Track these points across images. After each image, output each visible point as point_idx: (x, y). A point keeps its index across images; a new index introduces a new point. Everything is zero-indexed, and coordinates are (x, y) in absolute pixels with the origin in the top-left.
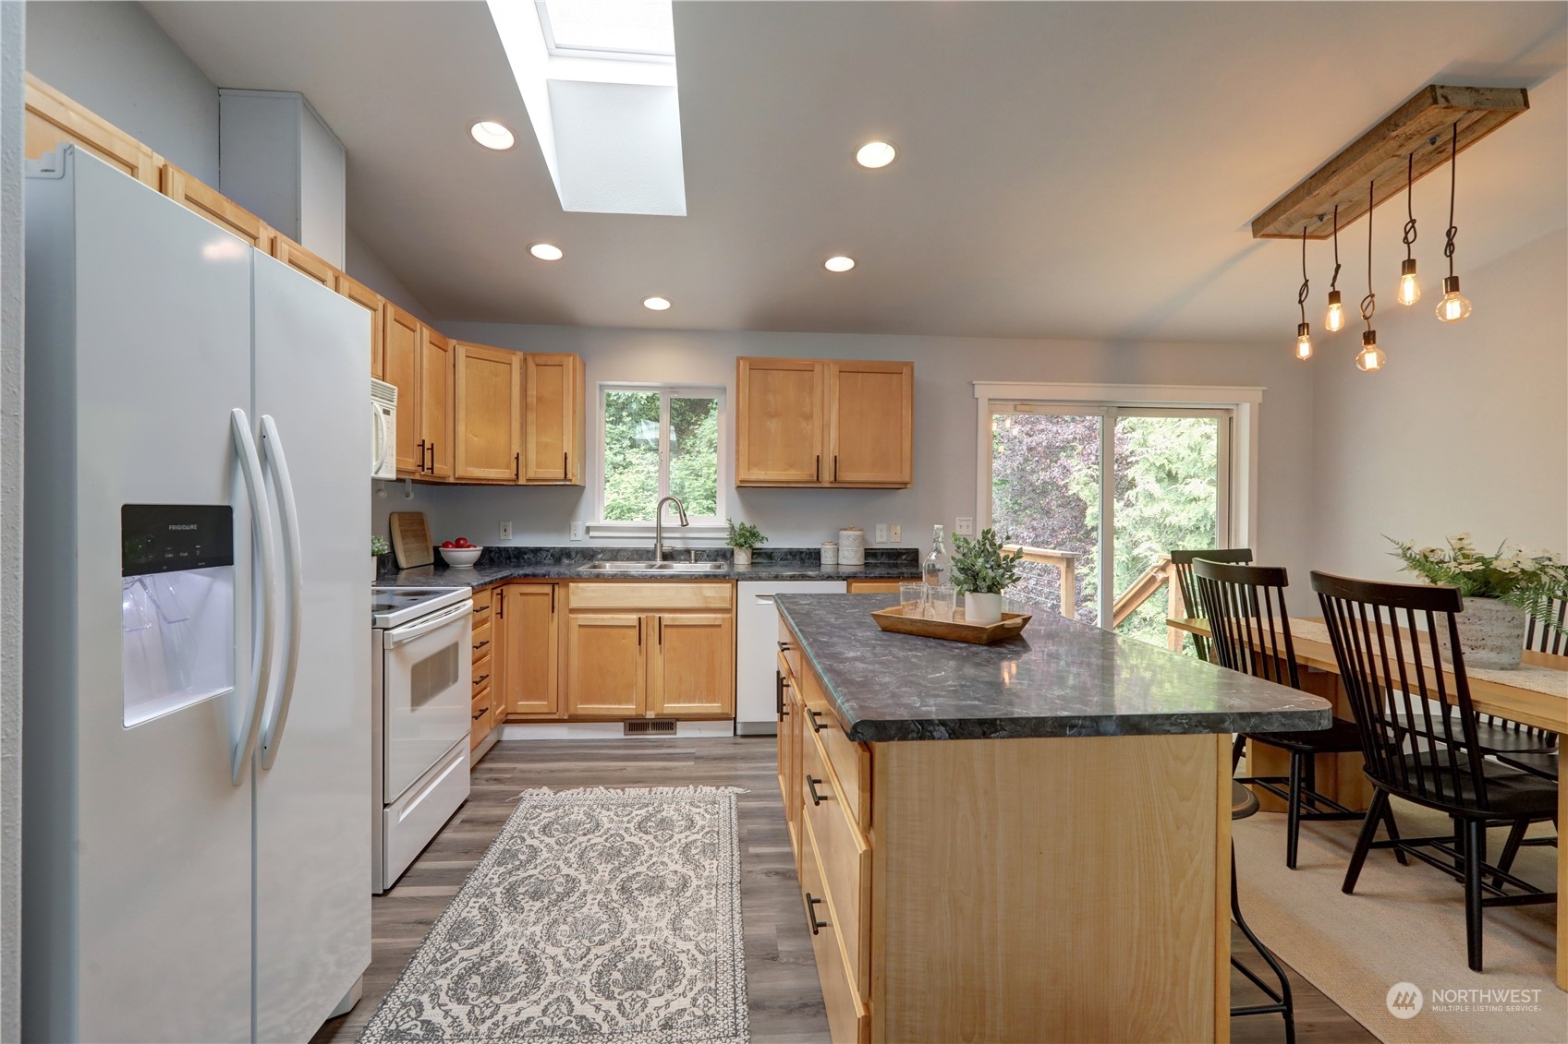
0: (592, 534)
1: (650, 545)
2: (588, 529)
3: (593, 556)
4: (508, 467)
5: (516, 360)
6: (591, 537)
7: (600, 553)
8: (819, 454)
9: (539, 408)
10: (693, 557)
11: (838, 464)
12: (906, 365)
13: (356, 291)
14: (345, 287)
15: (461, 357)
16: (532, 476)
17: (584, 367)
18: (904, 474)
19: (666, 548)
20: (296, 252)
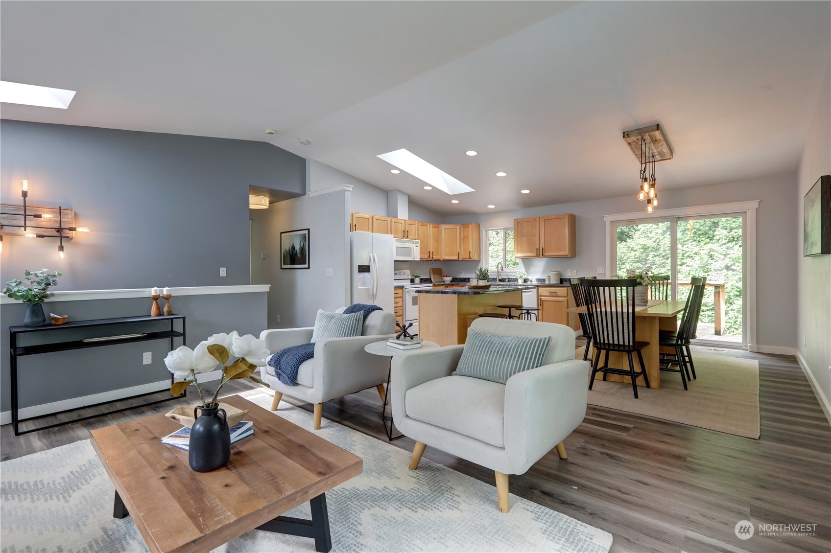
1: (495, 277)
4: (456, 256)
5: (458, 227)
8: (538, 247)
9: (464, 239)
10: (507, 280)
11: (544, 250)
12: (566, 215)
13: (410, 222)
14: (407, 222)
15: (443, 229)
16: (463, 258)
17: (479, 226)
18: (566, 252)
19: (500, 278)
20: (396, 220)
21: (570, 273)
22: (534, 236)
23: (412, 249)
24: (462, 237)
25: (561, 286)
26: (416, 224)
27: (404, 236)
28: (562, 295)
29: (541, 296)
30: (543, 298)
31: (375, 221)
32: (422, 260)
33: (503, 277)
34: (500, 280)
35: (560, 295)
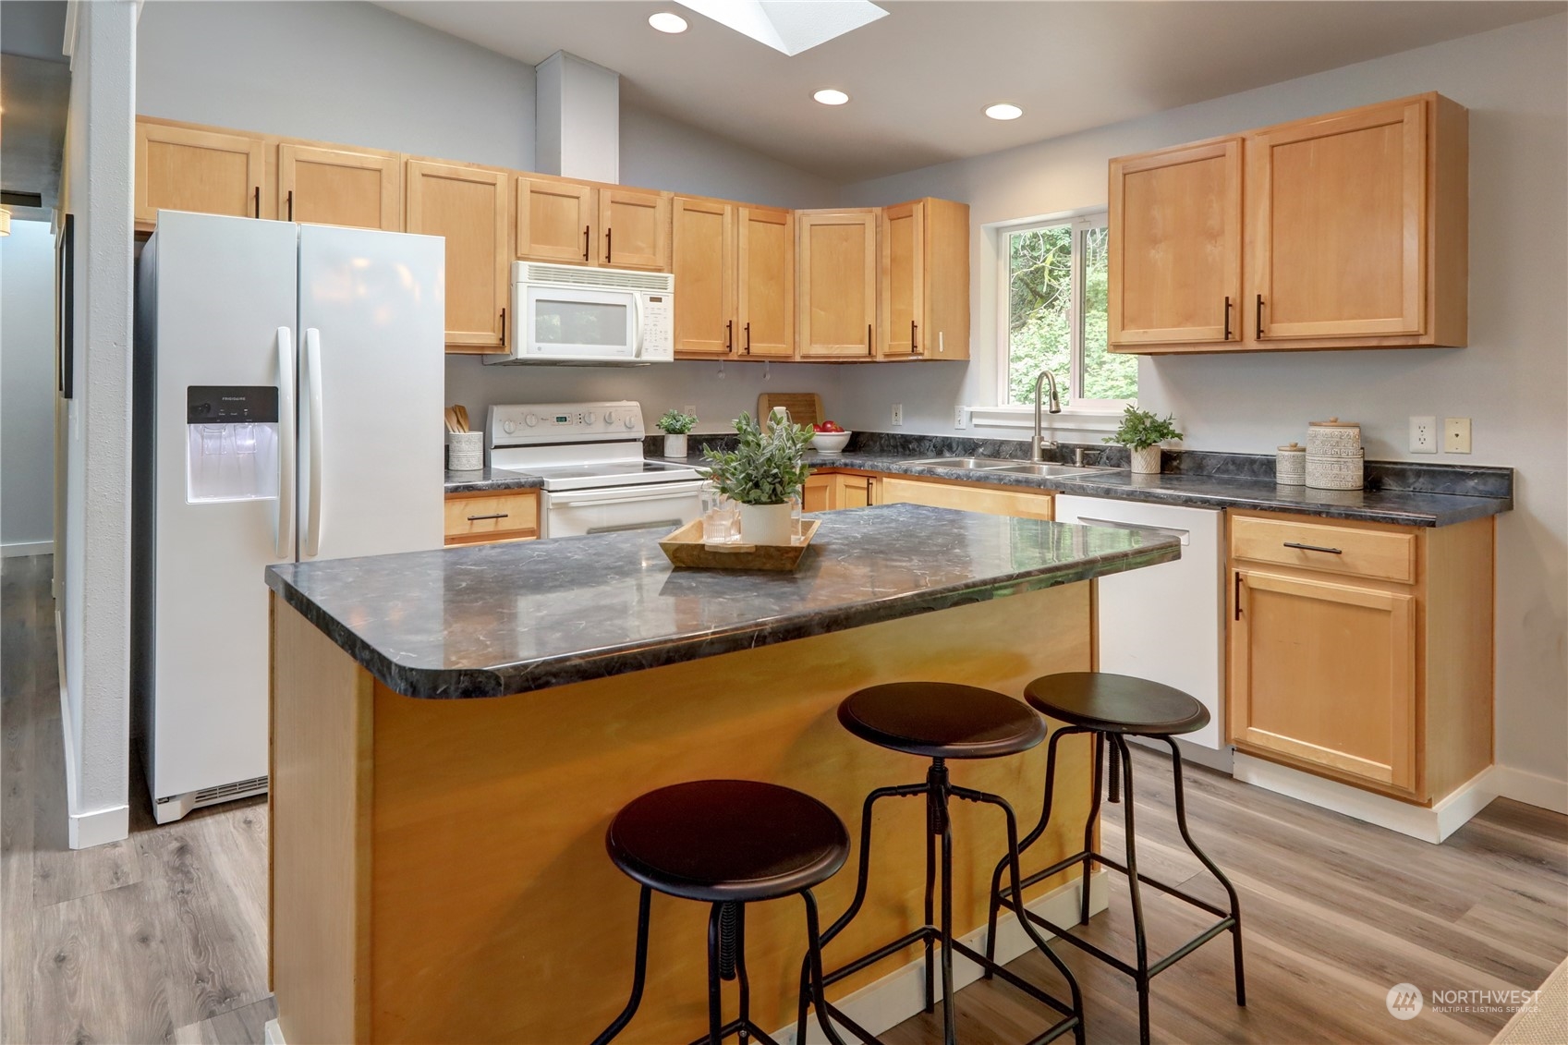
0: (976, 421)
1: (1026, 437)
2: (972, 415)
3: (974, 450)
4: (861, 342)
5: (870, 219)
6: (976, 426)
7: (980, 446)
8: (1232, 293)
9: (893, 270)
10: (1078, 458)
11: (1265, 311)
12: (1410, 103)
13: (623, 195)
14: (607, 196)
15: (806, 227)
16: (887, 350)
17: (965, 209)
18: (1406, 318)
19: (1046, 444)
20: (543, 182)
21: (1429, 435)
22: (1213, 236)
23: (630, 311)
24: (887, 261)
25: (1374, 519)
26: (662, 203)
27: (586, 255)
28: (1381, 573)
29: (1240, 561)
30: (1254, 576)
31: (417, 183)
32: (685, 360)
33: (1062, 439)
34: (1050, 455)
35: (1365, 569)
